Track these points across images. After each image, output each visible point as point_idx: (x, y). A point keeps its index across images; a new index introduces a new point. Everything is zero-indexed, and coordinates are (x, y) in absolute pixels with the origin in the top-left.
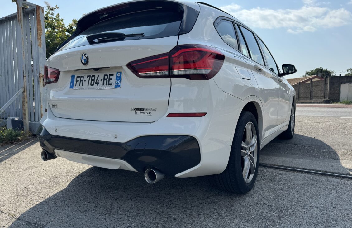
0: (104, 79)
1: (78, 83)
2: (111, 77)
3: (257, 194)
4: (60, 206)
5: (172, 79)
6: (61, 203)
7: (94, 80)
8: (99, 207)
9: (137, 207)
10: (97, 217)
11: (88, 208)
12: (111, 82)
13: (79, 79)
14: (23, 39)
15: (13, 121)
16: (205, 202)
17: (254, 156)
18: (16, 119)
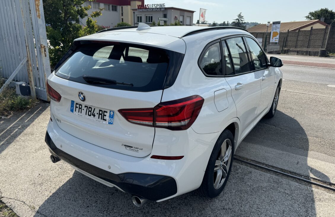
0: (100, 114)
1: (77, 109)
2: (105, 114)
3: (225, 196)
4: (68, 199)
5: (156, 128)
6: (69, 196)
7: (91, 111)
8: (99, 201)
9: (129, 205)
10: (97, 214)
11: (90, 203)
12: (105, 118)
13: (78, 106)
14: (22, 9)
15: (21, 86)
16: (183, 203)
17: (227, 165)
18: (24, 85)
